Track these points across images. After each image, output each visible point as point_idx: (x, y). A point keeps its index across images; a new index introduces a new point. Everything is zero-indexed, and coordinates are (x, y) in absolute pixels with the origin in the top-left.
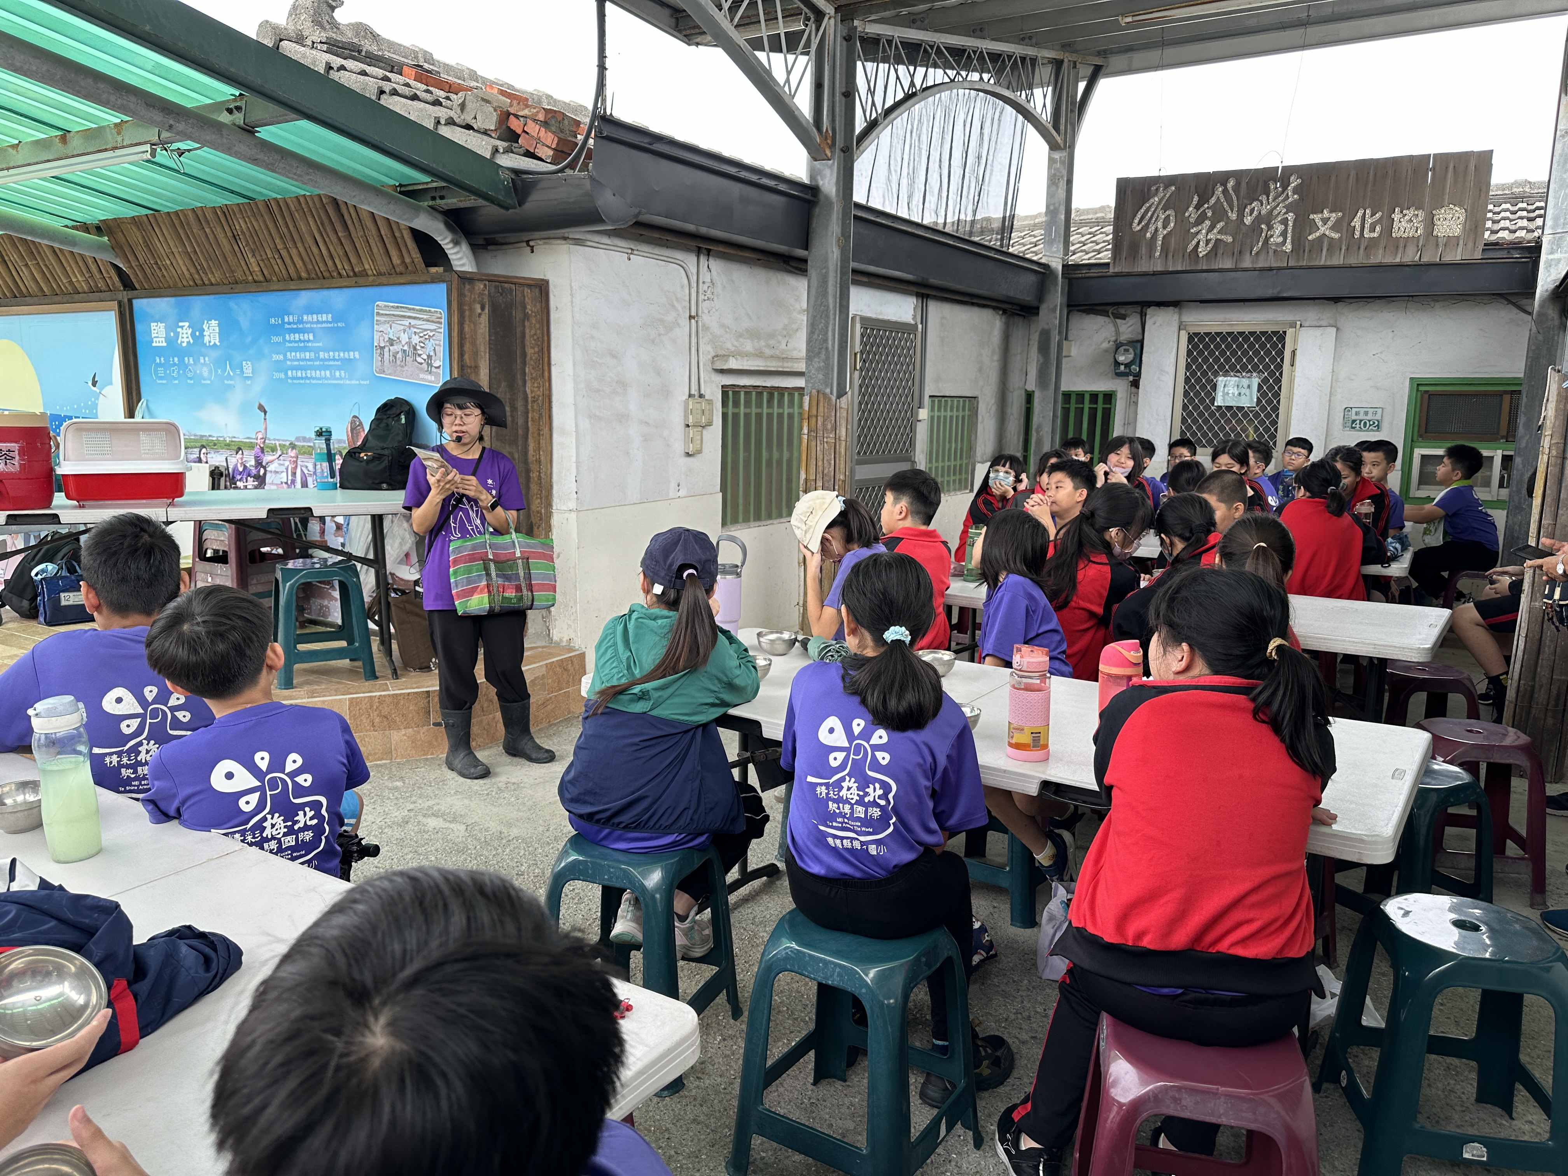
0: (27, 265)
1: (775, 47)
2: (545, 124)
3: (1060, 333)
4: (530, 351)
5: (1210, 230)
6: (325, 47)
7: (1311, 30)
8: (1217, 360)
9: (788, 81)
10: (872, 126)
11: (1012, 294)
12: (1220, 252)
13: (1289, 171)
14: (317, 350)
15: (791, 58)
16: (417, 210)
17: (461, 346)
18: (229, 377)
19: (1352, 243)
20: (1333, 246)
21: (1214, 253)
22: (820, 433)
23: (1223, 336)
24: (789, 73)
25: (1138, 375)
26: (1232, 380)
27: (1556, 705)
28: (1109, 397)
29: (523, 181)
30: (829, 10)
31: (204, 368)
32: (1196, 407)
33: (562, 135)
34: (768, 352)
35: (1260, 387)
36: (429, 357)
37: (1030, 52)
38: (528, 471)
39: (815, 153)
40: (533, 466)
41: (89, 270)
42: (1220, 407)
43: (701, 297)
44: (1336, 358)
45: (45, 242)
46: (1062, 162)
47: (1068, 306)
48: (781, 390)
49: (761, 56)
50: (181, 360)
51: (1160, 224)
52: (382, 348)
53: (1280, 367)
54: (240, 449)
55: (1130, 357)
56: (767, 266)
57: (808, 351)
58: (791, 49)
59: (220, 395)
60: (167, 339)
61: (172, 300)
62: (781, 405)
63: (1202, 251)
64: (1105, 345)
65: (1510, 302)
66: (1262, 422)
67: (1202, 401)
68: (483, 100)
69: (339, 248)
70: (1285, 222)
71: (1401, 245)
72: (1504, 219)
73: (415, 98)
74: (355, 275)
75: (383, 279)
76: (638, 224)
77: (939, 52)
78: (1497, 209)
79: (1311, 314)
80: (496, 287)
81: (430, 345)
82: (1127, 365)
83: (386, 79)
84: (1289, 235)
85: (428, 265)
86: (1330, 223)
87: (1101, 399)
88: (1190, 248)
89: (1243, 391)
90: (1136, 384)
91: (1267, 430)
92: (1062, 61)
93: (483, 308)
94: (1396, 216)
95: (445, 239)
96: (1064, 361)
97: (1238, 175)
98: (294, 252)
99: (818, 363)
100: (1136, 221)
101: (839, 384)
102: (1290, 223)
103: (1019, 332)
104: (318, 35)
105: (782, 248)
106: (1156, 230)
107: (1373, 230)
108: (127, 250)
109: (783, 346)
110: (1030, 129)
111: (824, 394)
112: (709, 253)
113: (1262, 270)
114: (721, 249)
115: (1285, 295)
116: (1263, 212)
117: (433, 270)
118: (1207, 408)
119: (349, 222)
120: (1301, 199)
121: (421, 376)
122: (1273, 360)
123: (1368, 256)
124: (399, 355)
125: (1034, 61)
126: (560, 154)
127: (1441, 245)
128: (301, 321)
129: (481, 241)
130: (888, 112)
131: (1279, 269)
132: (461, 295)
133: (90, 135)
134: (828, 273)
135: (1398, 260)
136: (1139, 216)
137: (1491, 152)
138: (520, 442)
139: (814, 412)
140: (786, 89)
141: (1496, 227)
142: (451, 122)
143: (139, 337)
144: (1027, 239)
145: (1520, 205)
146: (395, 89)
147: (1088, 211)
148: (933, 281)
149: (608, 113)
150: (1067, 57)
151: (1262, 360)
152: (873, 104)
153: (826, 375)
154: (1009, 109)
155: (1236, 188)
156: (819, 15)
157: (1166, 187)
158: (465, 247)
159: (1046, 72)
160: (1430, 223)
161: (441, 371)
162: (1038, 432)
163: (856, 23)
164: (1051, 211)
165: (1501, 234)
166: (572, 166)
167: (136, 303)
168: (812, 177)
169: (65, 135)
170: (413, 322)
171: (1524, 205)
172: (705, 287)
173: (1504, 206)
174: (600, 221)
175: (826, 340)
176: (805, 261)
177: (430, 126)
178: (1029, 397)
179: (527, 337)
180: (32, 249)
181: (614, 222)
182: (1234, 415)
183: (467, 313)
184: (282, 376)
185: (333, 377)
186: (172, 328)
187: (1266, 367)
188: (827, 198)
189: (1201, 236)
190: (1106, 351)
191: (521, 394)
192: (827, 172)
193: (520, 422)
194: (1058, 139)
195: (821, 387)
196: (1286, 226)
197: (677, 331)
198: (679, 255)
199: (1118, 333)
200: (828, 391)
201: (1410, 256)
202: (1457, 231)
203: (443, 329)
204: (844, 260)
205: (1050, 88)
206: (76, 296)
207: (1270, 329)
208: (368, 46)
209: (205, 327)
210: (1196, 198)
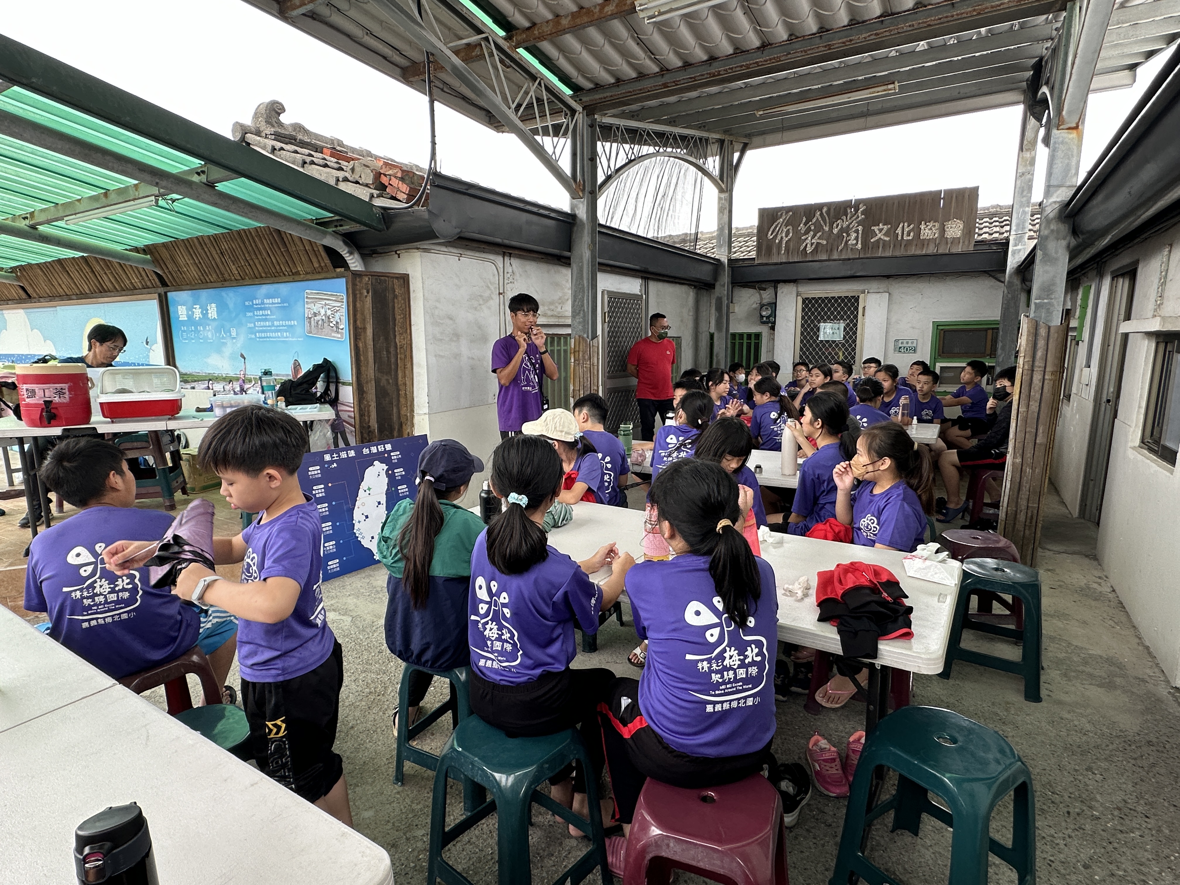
0: (105, 273)
1: (546, 132)
2: (402, 179)
3: (728, 299)
4: (398, 317)
5: (813, 238)
6: (273, 137)
7: (869, 119)
8: (819, 313)
9: (554, 152)
10: (609, 178)
11: (698, 276)
12: (819, 249)
13: (859, 202)
14: (273, 321)
15: (556, 139)
16: (325, 233)
17: (355, 315)
18: (223, 338)
19: (897, 243)
20: (885, 244)
21: (815, 251)
22: (581, 362)
23: (823, 300)
24: (555, 148)
25: (774, 323)
26: (829, 325)
27: (1031, 523)
28: (758, 336)
29: (389, 214)
30: (579, 108)
31: (209, 333)
32: (808, 341)
33: (412, 186)
34: (550, 313)
35: (845, 329)
36: (337, 323)
37: (705, 134)
38: (398, 390)
39: (574, 196)
40: (402, 387)
41: (141, 276)
42: (822, 341)
43: (506, 281)
44: (889, 311)
45: (114, 260)
46: (725, 200)
47: (732, 283)
48: (559, 336)
49: (538, 138)
50: (196, 328)
51: (784, 235)
52: (310, 318)
53: (856, 317)
54: (231, 381)
55: (769, 312)
56: (547, 262)
57: (572, 312)
58: (556, 134)
59: (219, 349)
60: (188, 316)
61: (190, 292)
62: (559, 344)
63: (809, 250)
64: (754, 306)
65: (991, 276)
66: (847, 350)
67: (812, 337)
68: (365, 165)
69: (282, 258)
70: (857, 231)
71: (926, 243)
72: (985, 227)
73: (326, 166)
74: (293, 274)
75: (309, 277)
76: (461, 238)
77: (648, 134)
78: (981, 222)
79: (874, 285)
80: (376, 279)
81: (337, 315)
82: (768, 317)
83: (310, 155)
84: (860, 239)
85: (335, 267)
86: (883, 232)
87: (753, 337)
88: (802, 248)
89: (835, 331)
90: (773, 328)
91: (850, 354)
92: (724, 140)
93: (368, 293)
94: (922, 227)
95: (344, 251)
96: (731, 315)
97: (829, 205)
98: (256, 261)
99: (579, 319)
100: (770, 233)
101: (592, 332)
102: (860, 232)
103: (704, 299)
104: (269, 130)
105: (556, 251)
106: (782, 238)
107: (909, 235)
108: (161, 262)
109: (559, 309)
110: (706, 180)
111: (583, 338)
112: (510, 255)
113: (844, 260)
114: (517, 252)
115: (858, 274)
116: (844, 226)
117: (338, 270)
118: (815, 341)
119: (287, 242)
120: (866, 218)
121: (333, 334)
122: (852, 313)
123: (906, 251)
124: (320, 323)
125: (707, 140)
126: (410, 196)
127: (949, 242)
128: (263, 303)
129: (366, 252)
130: (618, 171)
131: (854, 259)
132: (354, 285)
133: (120, 192)
134: (582, 265)
135: (924, 252)
136: (771, 230)
137: (976, 189)
138: (393, 373)
139: (577, 349)
140: (553, 157)
141: (981, 232)
142: (346, 180)
143: (172, 315)
144: (709, 245)
145: (995, 219)
146: (313, 161)
147: (743, 229)
148: (651, 269)
149: (438, 170)
150: (727, 138)
151: (845, 313)
152: (609, 166)
153: (584, 326)
154: (692, 168)
155: (828, 212)
156: (573, 112)
157: (787, 213)
158: (357, 256)
159: (715, 147)
160: (943, 230)
161: (344, 331)
162: (717, 357)
163: (596, 116)
164: (721, 229)
165: (984, 236)
166: (417, 203)
167: (169, 294)
168: (572, 209)
169: (107, 193)
170: (327, 302)
171: (997, 219)
172: (509, 275)
173: (985, 220)
174: (437, 237)
175: (583, 306)
176: (569, 258)
177: (332, 182)
178: (712, 336)
179: (396, 309)
180: (108, 265)
181: (444, 237)
182: (830, 346)
183: (358, 296)
184: (253, 336)
185: (283, 337)
186: (190, 309)
187: (849, 317)
188: (581, 221)
189: (808, 241)
190: (755, 309)
191: (393, 344)
192: (581, 206)
193: (393, 360)
194: (723, 186)
195: (582, 334)
196: (858, 234)
197: (491, 302)
198: (492, 257)
199: (761, 298)
200: (585, 336)
201: (931, 250)
202: (959, 234)
203: (345, 305)
204: (593, 257)
205: (718, 157)
206: (135, 291)
207: (850, 295)
208: (300, 137)
209: (209, 308)
210: (804, 219)
